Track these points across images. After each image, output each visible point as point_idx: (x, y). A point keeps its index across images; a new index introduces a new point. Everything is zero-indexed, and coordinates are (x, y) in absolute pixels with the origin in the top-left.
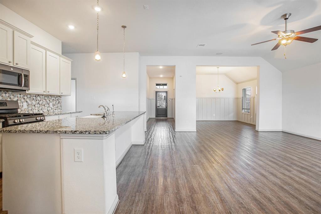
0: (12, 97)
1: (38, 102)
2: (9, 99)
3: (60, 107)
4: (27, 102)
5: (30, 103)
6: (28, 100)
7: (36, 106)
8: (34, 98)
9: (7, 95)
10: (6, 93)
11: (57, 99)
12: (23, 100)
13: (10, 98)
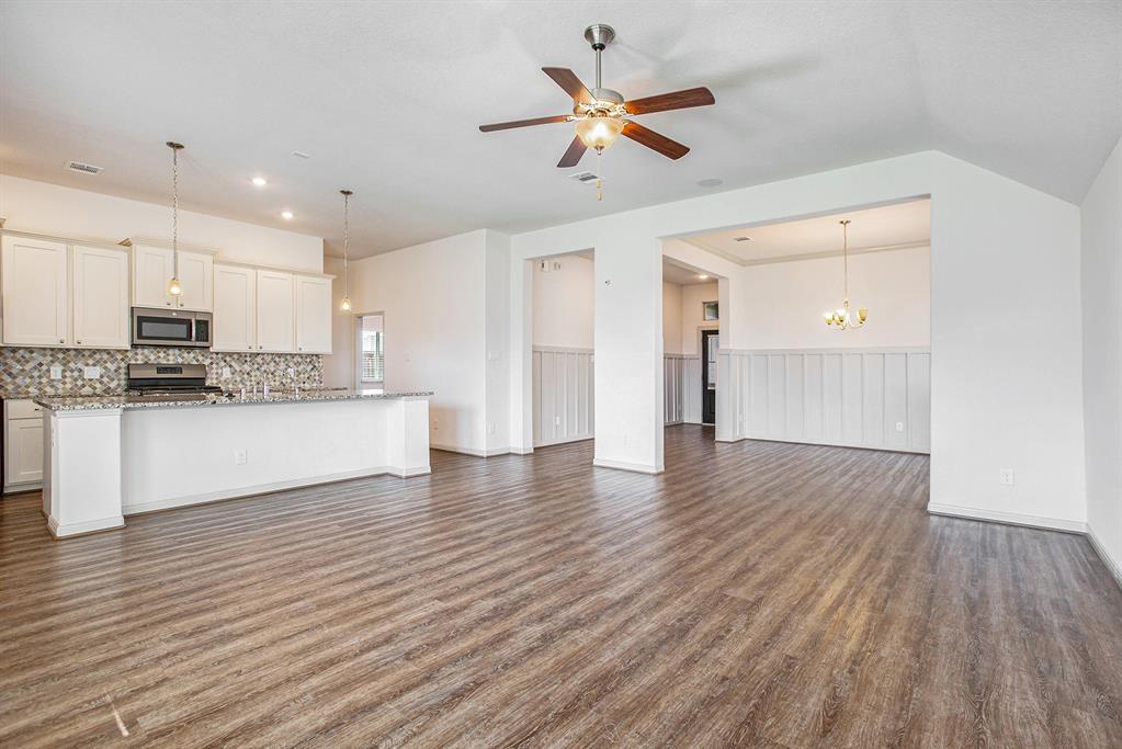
0: (200, 358)
1: (256, 366)
2: (195, 362)
3: (317, 378)
4: (230, 366)
5: (238, 369)
6: (233, 364)
7: (253, 374)
8: (248, 359)
9: (192, 355)
10: (189, 353)
11: (308, 360)
12: (222, 364)
13: (198, 360)
